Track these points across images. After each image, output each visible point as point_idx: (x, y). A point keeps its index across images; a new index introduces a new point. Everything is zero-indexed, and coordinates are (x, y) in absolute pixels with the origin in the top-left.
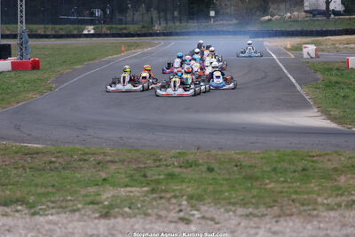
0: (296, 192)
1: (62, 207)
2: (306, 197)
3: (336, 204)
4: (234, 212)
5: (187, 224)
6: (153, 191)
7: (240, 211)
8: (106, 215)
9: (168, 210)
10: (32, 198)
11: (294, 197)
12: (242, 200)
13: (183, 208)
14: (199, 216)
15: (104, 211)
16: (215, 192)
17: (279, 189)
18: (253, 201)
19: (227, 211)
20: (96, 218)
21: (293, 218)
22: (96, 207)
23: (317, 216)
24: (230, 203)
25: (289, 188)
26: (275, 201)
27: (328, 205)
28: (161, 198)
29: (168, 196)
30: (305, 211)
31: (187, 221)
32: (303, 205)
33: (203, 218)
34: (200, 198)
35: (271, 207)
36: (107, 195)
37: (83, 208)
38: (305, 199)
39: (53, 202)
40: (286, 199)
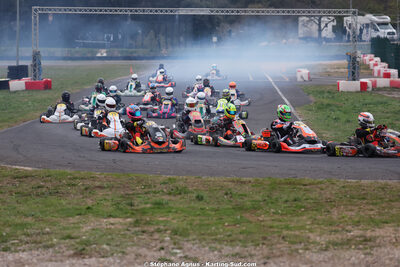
0: (287, 228)
1: (35, 242)
2: (297, 233)
3: (330, 242)
4: (220, 251)
6: (137, 223)
7: (227, 249)
8: (80, 254)
9: (148, 246)
10: (8, 229)
11: (285, 232)
12: (230, 236)
13: (166, 245)
14: (181, 255)
15: (80, 248)
16: (201, 225)
17: (269, 223)
18: (241, 237)
19: (212, 250)
20: (70, 256)
21: (283, 259)
22: (73, 242)
24: (216, 240)
25: (280, 221)
26: (265, 238)
28: (143, 232)
29: (152, 229)
30: (295, 250)
32: (294, 243)
33: (186, 257)
34: (184, 233)
36: (87, 227)
37: (59, 243)
38: (296, 236)
39: (28, 235)
40: (276, 235)
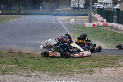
0: (67, 67)
2: (70, 69)
3: (80, 72)
4: (46, 74)
5: (30, 77)
6: (19, 66)
7: (48, 73)
8: (3, 74)
9: (24, 72)
11: (66, 69)
12: (49, 70)
13: (29, 72)
14: (34, 75)
15: (3, 73)
16: (40, 67)
17: (61, 66)
18: (53, 70)
19: (44, 73)
21: (65, 76)
23: (73, 75)
24: (45, 71)
25: (64, 66)
26: (60, 70)
27: (77, 72)
28: (22, 68)
29: (24, 68)
30: (69, 74)
31: (30, 76)
32: (69, 72)
33: (36, 75)
34: (35, 69)
35: (58, 72)
36: (4, 67)
40: (63, 69)
